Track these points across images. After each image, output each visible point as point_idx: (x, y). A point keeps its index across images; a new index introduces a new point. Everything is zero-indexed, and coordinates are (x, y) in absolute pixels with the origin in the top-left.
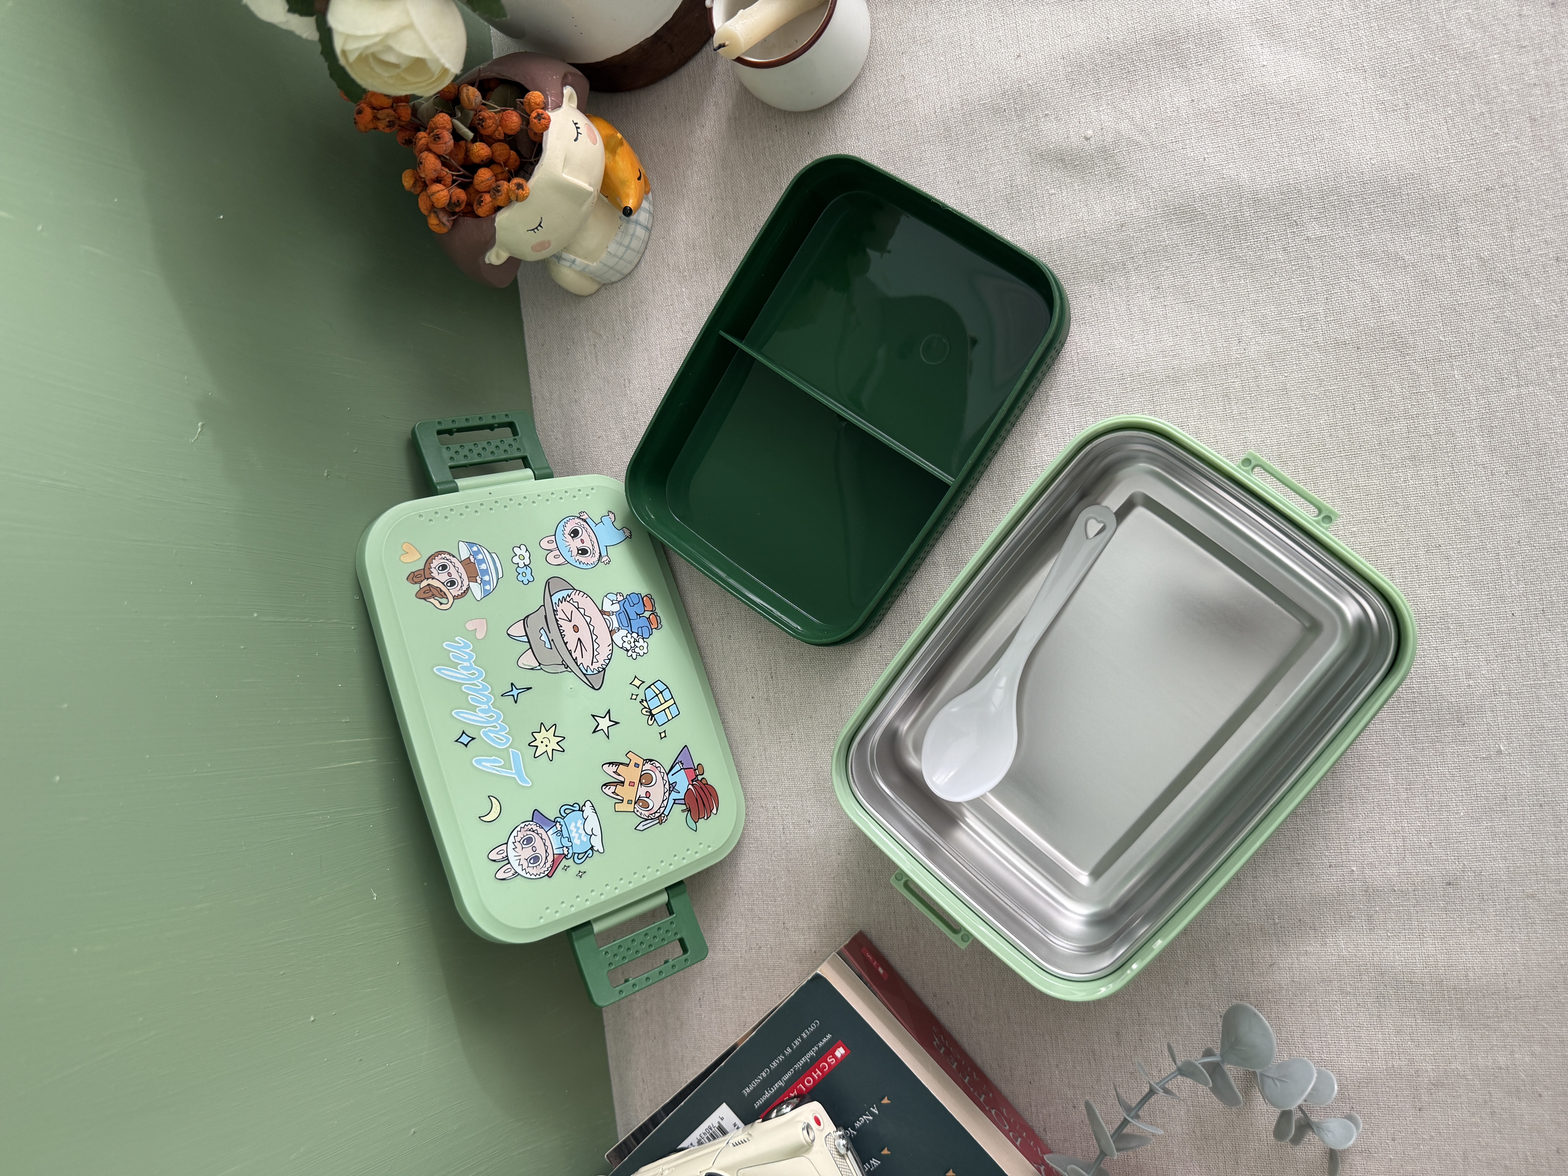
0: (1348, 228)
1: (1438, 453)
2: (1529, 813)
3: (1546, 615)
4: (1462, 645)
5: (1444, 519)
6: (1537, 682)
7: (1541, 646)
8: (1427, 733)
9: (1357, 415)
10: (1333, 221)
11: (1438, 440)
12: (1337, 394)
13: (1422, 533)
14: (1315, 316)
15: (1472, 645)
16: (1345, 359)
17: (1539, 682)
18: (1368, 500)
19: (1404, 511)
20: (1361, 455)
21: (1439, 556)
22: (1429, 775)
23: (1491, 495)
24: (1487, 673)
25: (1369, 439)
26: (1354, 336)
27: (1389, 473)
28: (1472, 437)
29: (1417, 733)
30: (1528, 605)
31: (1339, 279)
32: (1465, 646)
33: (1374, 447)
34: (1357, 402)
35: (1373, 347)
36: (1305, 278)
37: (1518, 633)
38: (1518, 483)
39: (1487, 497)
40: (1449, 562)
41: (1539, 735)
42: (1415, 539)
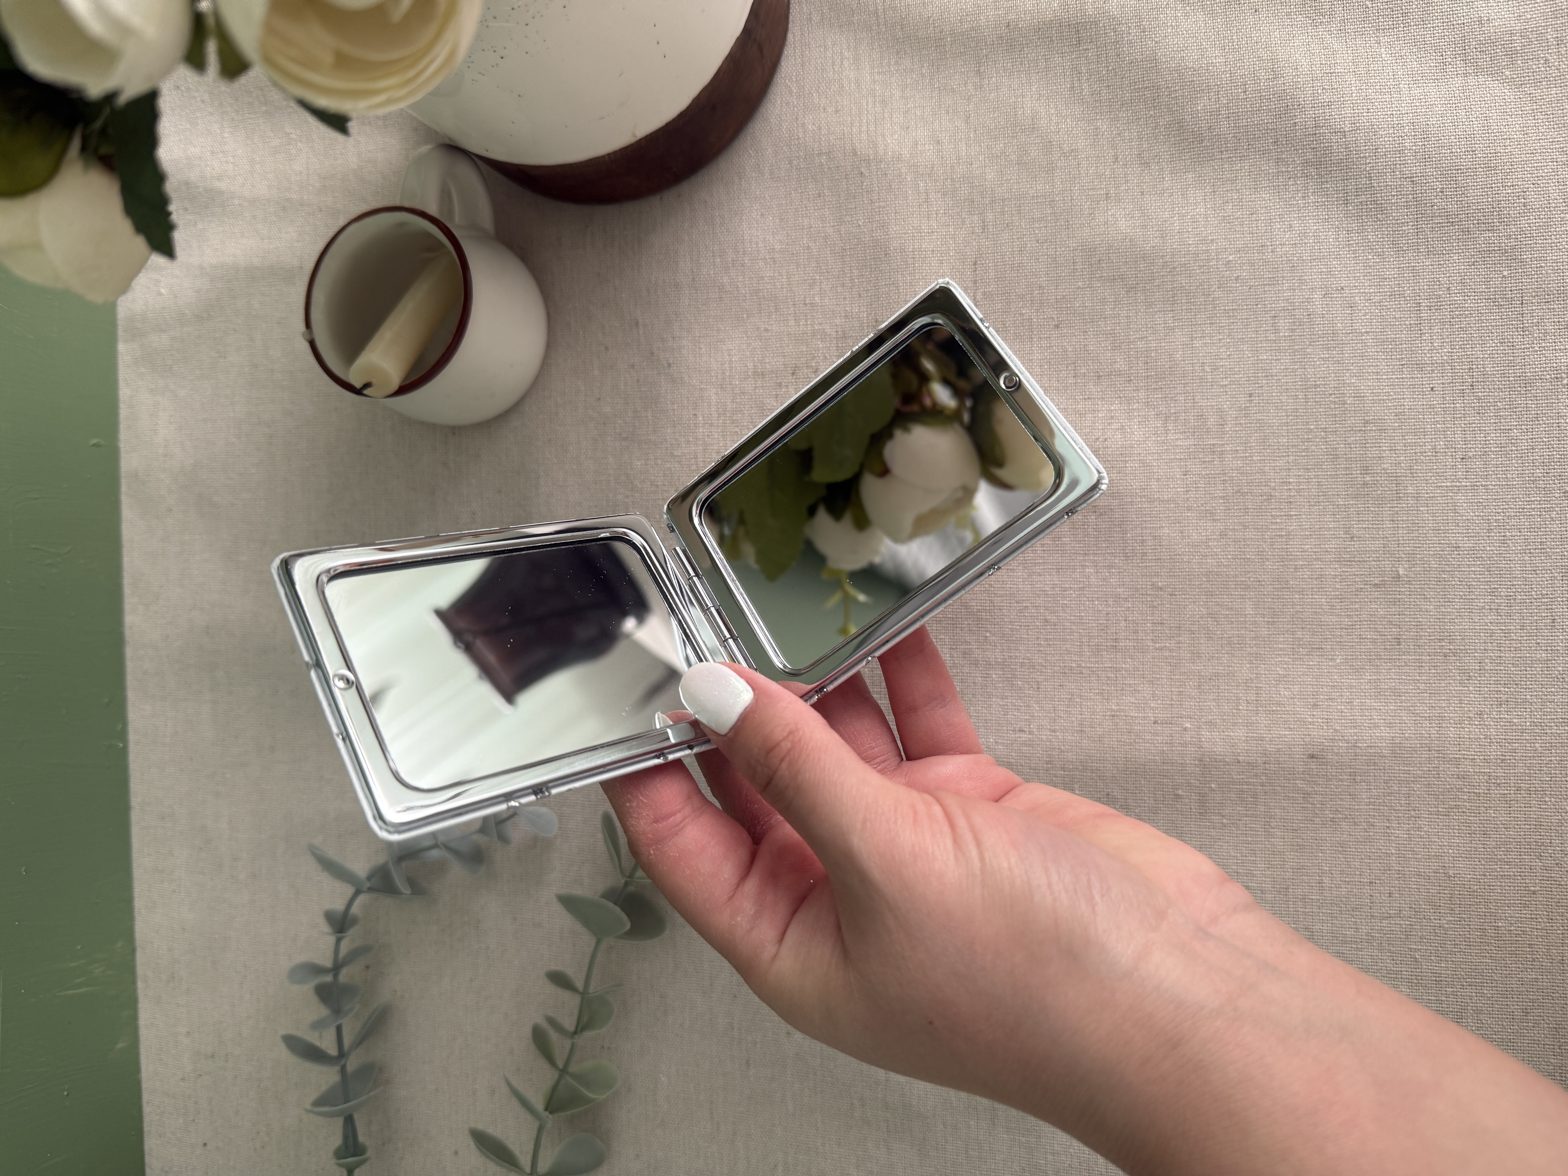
1: (1353, 158)
2: (1428, 664)
3: (1476, 392)
4: (1360, 427)
5: (1350, 252)
6: (1455, 484)
7: (1465, 434)
11: (1354, 139)
15: (1374, 428)
17: (1458, 484)
21: (1340, 302)
23: (1417, 222)
24: (1390, 468)
28: (1400, 138)
30: (1452, 376)
32: (1363, 429)
37: (1436, 415)
38: (1456, 206)
39: (1411, 224)
40: (1353, 312)
41: (1452, 558)
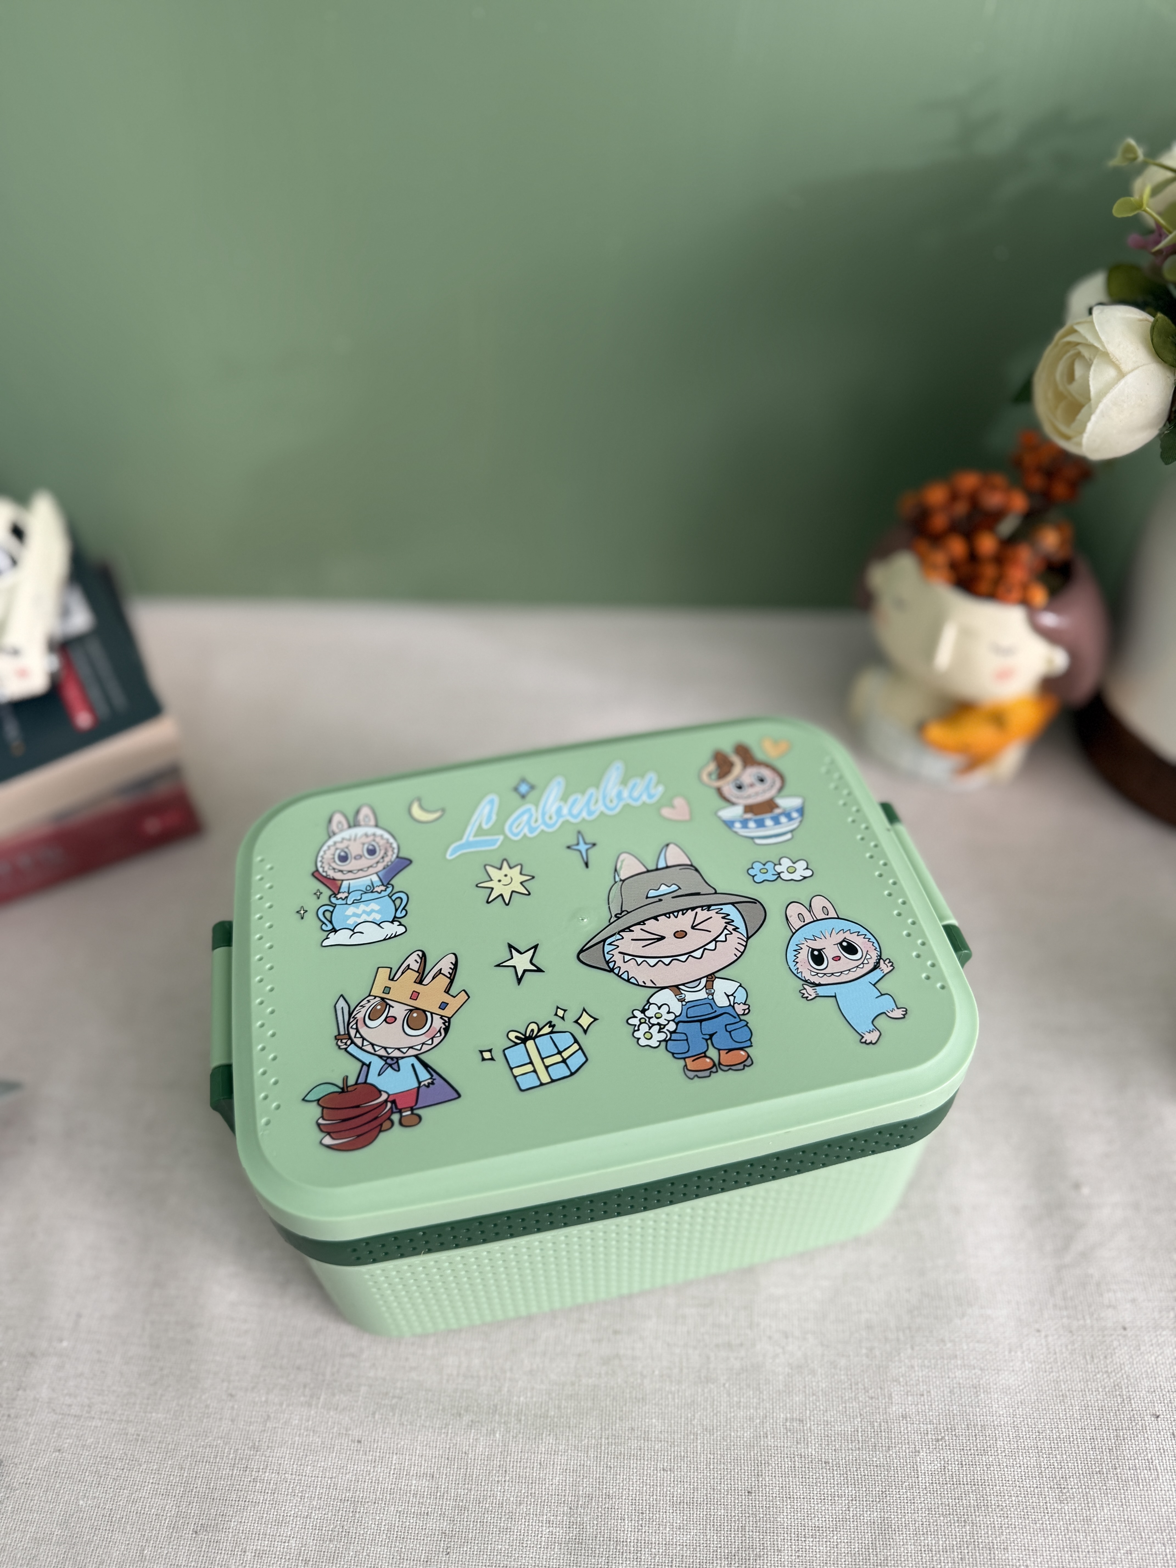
0: (927, 1512)
8: (200, 1479)
9: (655, 1472)
10: (939, 1492)
12: (689, 1449)
13: (471, 1531)
14: (804, 1441)
16: (736, 1471)
18: (534, 1462)
19: (507, 1511)
20: (598, 1465)
22: (146, 1469)
25: (618, 1482)
26: (768, 1490)
27: (564, 1501)
29: (204, 1464)
31: (853, 1486)
33: (605, 1486)
34: (673, 1475)
35: (747, 1515)
36: (860, 1437)
42: (465, 1520)
